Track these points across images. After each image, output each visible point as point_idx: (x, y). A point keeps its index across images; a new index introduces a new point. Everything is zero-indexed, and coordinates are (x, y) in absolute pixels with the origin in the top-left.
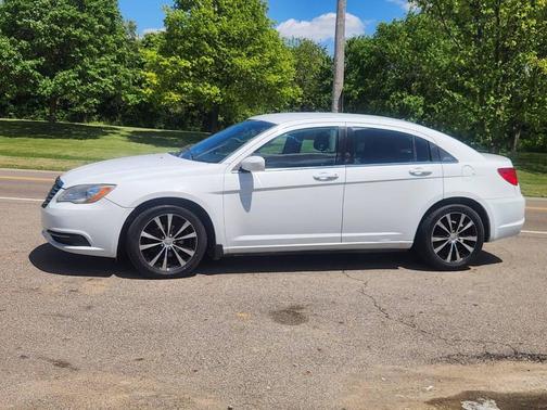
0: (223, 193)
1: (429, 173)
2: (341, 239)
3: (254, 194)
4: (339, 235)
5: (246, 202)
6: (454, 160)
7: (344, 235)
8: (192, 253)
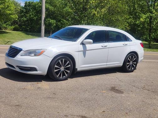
0: (79, 51)
1: (127, 44)
2: (107, 65)
3: (87, 51)
4: (106, 64)
5: (84, 54)
6: (131, 41)
7: (107, 63)
8: (69, 72)
